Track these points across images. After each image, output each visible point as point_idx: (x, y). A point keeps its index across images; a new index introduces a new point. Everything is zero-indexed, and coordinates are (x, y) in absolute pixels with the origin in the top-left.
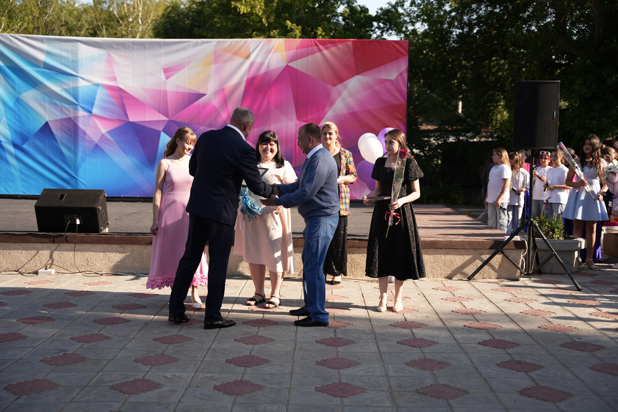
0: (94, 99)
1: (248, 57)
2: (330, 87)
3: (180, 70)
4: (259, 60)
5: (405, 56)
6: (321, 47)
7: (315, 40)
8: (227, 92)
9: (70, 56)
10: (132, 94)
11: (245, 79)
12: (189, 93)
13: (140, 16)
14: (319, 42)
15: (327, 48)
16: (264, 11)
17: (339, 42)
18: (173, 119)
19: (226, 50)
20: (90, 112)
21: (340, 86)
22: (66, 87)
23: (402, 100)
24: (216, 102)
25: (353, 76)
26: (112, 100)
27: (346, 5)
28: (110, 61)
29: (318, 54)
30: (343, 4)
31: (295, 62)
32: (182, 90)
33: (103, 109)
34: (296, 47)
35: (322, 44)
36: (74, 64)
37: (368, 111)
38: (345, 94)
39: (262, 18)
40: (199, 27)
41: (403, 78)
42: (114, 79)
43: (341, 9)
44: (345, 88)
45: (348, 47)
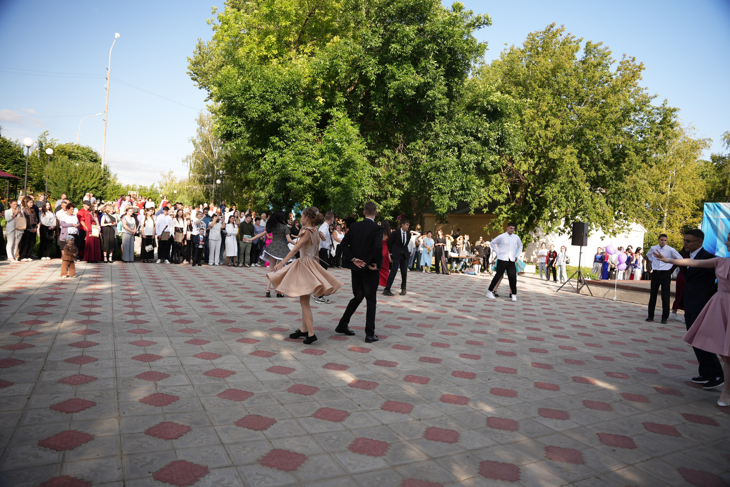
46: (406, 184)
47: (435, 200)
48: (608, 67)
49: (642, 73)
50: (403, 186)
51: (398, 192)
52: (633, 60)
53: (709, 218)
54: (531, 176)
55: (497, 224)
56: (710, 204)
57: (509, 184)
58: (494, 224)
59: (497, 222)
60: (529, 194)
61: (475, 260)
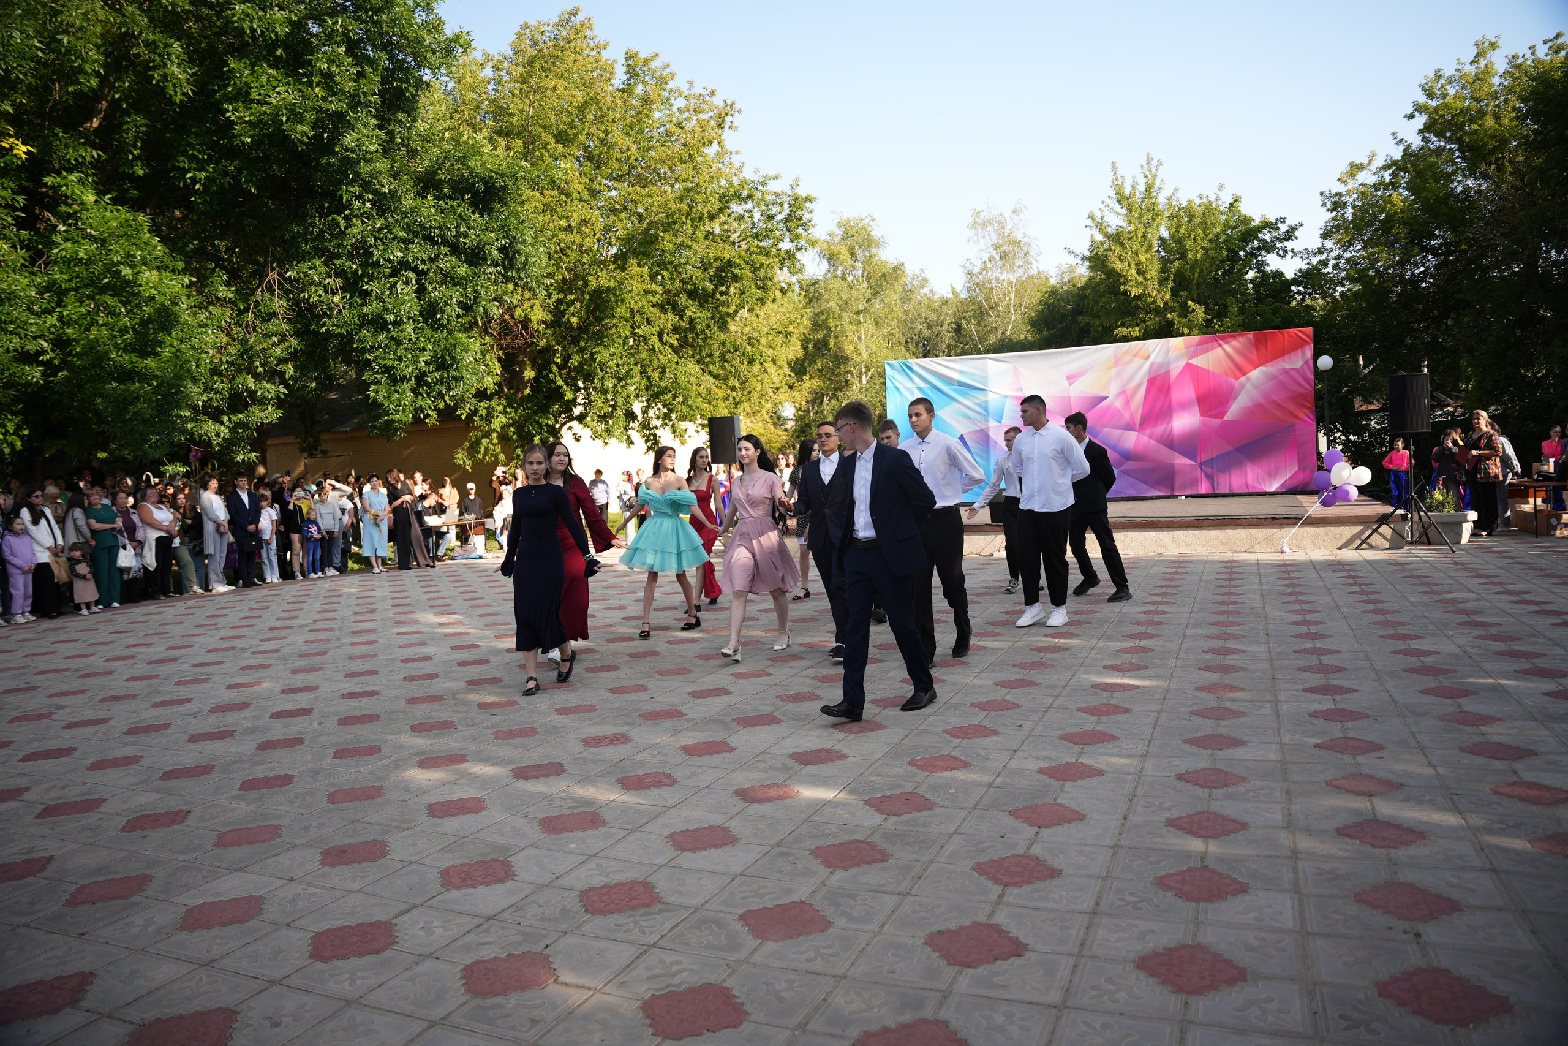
0: (1002, 410)
1: (1148, 358)
2: (1233, 380)
3: (1082, 376)
4: (1159, 360)
5: (1310, 343)
6: (1221, 342)
7: (1216, 335)
8: (1129, 394)
9: (980, 373)
11: (1146, 379)
12: (1091, 397)
13: (1012, 305)
14: (1220, 337)
15: (1227, 343)
16: (1158, 290)
17: (1239, 336)
19: (1125, 353)
20: (999, 422)
21: (1243, 379)
22: (978, 401)
23: (1307, 387)
24: (1118, 404)
25: (1256, 367)
27: (1256, 270)
28: (1016, 374)
29: (1219, 350)
30: (1253, 270)
31: (1196, 359)
34: (1196, 344)
35: (1222, 339)
36: (985, 379)
37: (1274, 402)
38: (1248, 386)
39: (1157, 298)
40: (1081, 313)
41: (1308, 366)
42: (1021, 389)
43: (1251, 275)
44: (1248, 380)
45: (1249, 339)
46: (290, 370)
47: (380, 399)
48: (671, 105)
49: (737, 120)
50: (285, 372)
51: (271, 389)
52: (713, 93)
53: (896, 388)
54: (548, 331)
55: (485, 441)
56: (894, 363)
57: (501, 352)
58: (478, 442)
59: (483, 436)
60: (554, 368)
61: (477, 525)
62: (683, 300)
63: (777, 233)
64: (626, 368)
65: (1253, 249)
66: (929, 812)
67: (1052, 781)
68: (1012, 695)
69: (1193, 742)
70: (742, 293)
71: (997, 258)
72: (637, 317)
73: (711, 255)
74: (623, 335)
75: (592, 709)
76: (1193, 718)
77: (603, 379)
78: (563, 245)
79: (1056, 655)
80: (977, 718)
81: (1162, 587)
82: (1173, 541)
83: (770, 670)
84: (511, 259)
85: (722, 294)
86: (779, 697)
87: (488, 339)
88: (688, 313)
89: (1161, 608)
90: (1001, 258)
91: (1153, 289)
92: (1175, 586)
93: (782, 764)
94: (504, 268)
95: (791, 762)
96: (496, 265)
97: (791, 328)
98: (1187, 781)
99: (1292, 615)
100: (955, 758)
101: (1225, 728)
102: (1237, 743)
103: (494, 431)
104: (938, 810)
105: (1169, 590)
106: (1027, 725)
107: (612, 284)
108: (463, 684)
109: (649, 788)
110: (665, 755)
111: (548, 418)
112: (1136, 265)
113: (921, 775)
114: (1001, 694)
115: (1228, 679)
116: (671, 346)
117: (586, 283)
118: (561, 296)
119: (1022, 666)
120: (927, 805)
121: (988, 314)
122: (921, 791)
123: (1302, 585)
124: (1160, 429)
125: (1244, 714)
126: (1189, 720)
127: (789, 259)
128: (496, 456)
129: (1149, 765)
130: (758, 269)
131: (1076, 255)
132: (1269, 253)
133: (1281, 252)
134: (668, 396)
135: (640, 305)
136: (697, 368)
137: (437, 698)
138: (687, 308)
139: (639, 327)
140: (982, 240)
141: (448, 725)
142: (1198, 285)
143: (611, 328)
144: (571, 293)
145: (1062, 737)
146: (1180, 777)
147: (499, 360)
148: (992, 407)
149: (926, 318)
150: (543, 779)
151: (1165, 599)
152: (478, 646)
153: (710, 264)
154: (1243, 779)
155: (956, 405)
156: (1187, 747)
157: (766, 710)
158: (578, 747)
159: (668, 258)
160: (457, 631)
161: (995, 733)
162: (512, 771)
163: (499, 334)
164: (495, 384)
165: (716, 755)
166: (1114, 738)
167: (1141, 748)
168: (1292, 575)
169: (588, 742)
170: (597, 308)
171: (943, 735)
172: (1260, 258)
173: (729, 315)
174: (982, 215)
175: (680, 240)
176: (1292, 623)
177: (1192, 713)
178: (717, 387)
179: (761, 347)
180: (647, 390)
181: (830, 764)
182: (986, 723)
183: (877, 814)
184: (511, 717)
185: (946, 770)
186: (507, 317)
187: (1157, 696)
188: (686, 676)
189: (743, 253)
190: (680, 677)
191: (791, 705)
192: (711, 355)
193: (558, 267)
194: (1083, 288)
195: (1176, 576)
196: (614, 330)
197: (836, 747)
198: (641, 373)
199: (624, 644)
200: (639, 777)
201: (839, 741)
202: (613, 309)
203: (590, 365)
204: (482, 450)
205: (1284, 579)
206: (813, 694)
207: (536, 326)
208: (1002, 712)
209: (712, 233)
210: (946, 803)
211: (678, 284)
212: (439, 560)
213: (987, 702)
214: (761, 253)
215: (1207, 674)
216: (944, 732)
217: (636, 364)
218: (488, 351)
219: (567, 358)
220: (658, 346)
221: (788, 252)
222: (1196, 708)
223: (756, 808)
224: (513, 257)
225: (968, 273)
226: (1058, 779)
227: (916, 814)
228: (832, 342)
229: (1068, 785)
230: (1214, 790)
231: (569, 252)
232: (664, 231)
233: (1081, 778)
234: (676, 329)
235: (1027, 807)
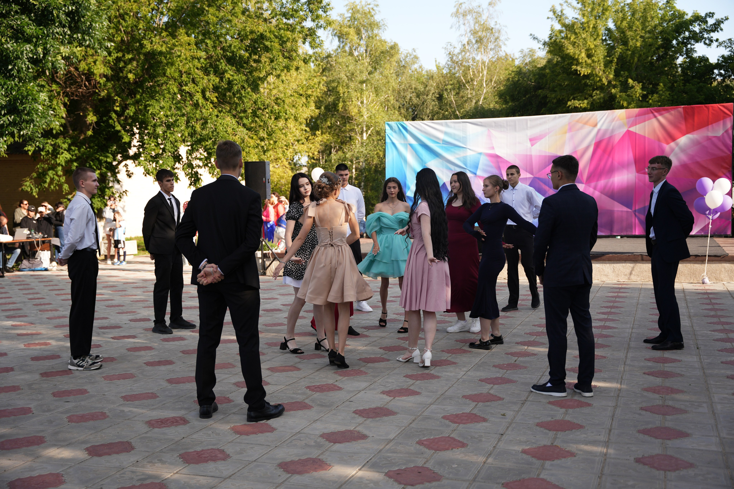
0: (478, 164)
1: (595, 125)
2: (665, 145)
3: (542, 138)
4: (604, 127)
5: (730, 116)
6: (656, 114)
7: (651, 108)
8: (579, 153)
9: (460, 134)
10: (506, 159)
11: (594, 142)
12: (549, 156)
13: (484, 80)
14: (654, 110)
15: (661, 115)
16: (604, 71)
17: (671, 109)
18: (537, 176)
19: (578, 121)
20: (475, 174)
21: (672, 144)
22: (458, 156)
23: (727, 152)
25: (684, 135)
26: (491, 164)
27: (685, 56)
28: (489, 136)
29: (654, 120)
30: (682, 56)
31: (634, 127)
32: (544, 154)
33: (485, 171)
34: (635, 115)
35: (656, 112)
36: (464, 140)
37: (698, 163)
39: (603, 78)
40: (540, 88)
41: (728, 134)
42: (493, 148)
43: (680, 60)
44: (677, 145)
45: (680, 113)
53: (393, 144)
54: (109, 84)
55: (51, 173)
56: (393, 123)
57: (66, 99)
58: (44, 173)
59: (49, 169)
60: (114, 115)
61: (43, 242)
62: (223, 65)
63: (301, 13)
64: (174, 118)
65: (684, 38)
66: (439, 482)
67: (534, 460)
68: (495, 390)
69: (645, 432)
70: (272, 61)
71: (474, 41)
72: (184, 78)
73: (248, 29)
74: (171, 90)
75: (153, 396)
76: (644, 412)
77: (155, 126)
78: (121, 11)
79: (527, 359)
80: (468, 408)
81: (607, 307)
82: (614, 271)
83: (300, 366)
84: (76, 22)
85: (255, 61)
86: (308, 387)
87: (54, 87)
88: (227, 76)
89: (608, 324)
90: (477, 41)
91: (599, 69)
92: (617, 307)
93: (315, 442)
94: (70, 28)
95: (322, 441)
96: (64, 26)
97: (309, 92)
98: (645, 464)
99: (716, 333)
100: (454, 440)
101: (670, 422)
102: (682, 435)
103: (59, 165)
104: (444, 482)
105: (613, 310)
106: (510, 414)
107: (164, 49)
108: (37, 376)
109: (206, 461)
110: (218, 434)
111: (107, 157)
112: (587, 50)
113: (429, 452)
114: (485, 388)
115: (669, 383)
116: (212, 102)
117: (142, 46)
118: (120, 55)
119: (500, 367)
120: (435, 477)
121: (464, 85)
122: (429, 465)
123: (722, 310)
124: (602, 183)
125: (685, 412)
126: (640, 414)
127: (311, 35)
128: (60, 186)
129: (611, 451)
130: (285, 42)
131: (539, 41)
132: (697, 41)
133: (707, 42)
134: (210, 142)
135: (187, 66)
136: (234, 121)
137: (14, 388)
138: (226, 71)
139: (186, 85)
140: (462, 26)
141: (25, 411)
142: (637, 68)
143: (162, 84)
144: (128, 53)
145: (538, 425)
146: (638, 461)
147: (65, 105)
148: (468, 162)
149: (415, 89)
150: (115, 456)
151: (610, 317)
152: (49, 344)
153: (247, 36)
154: (691, 465)
155: (440, 160)
156: (641, 436)
157: (300, 398)
158: (143, 428)
159: (212, 29)
160: (29, 332)
161: (485, 420)
162: (87, 449)
163: (65, 83)
164: (61, 125)
165: (260, 434)
166: (580, 427)
167: (603, 438)
168: (713, 301)
169: (152, 424)
170: (151, 66)
171: (443, 420)
172: (689, 46)
173: (260, 79)
174: (464, 6)
175: (222, 14)
176: (718, 340)
177: (642, 409)
178: (249, 137)
179: (286, 106)
180: (192, 137)
181: (354, 442)
182: (475, 412)
183: (395, 484)
184: (83, 403)
185: (448, 449)
186: (72, 69)
187: (612, 394)
188: (230, 370)
189: (273, 29)
190: (226, 371)
191: (318, 394)
192: (245, 111)
193: (118, 30)
194: (544, 68)
195: (617, 299)
196: (164, 87)
197: (357, 429)
198: (188, 122)
199: (177, 343)
200: (197, 452)
201: (360, 424)
202: (164, 69)
203: (144, 115)
204: (48, 180)
205: (707, 304)
206: (335, 386)
207: (98, 79)
208: (488, 403)
209: (248, 10)
210: (451, 476)
211: (219, 51)
212: (8, 271)
213: (475, 395)
214: (288, 29)
215: (651, 378)
216: (444, 417)
217: (183, 115)
218: (55, 97)
219: (125, 107)
220: (201, 101)
221: (309, 29)
222: (644, 405)
223: (296, 478)
224: (79, 20)
225: (450, 54)
226: (539, 458)
227: (427, 484)
228: (341, 105)
229: (548, 463)
230: (668, 473)
231: (127, 18)
232: (209, 6)
233: (557, 458)
234: (216, 89)
235: (516, 481)
